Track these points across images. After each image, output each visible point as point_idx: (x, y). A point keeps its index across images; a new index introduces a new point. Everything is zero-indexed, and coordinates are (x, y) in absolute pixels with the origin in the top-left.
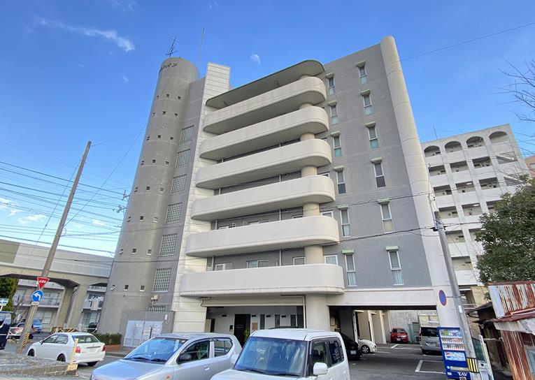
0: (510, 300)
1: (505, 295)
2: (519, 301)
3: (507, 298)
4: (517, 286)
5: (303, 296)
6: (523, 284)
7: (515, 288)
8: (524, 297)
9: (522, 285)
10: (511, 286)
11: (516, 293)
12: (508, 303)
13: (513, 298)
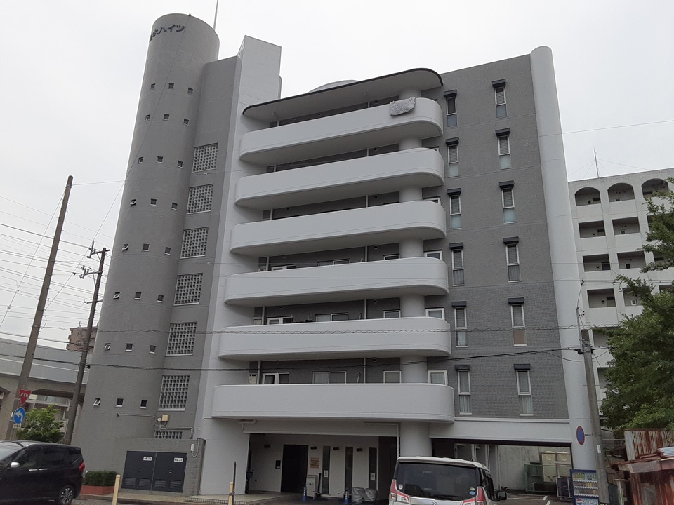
0: (642, 445)
1: (638, 440)
2: (649, 446)
3: (639, 443)
4: (650, 432)
5: (398, 424)
6: (655, 430)
7: (647, 434)
8: (654, 443)
9: (654, 432)
10: (644, 432)
11: (648, 439)
12: (640, 448)
13: (644, 443)
